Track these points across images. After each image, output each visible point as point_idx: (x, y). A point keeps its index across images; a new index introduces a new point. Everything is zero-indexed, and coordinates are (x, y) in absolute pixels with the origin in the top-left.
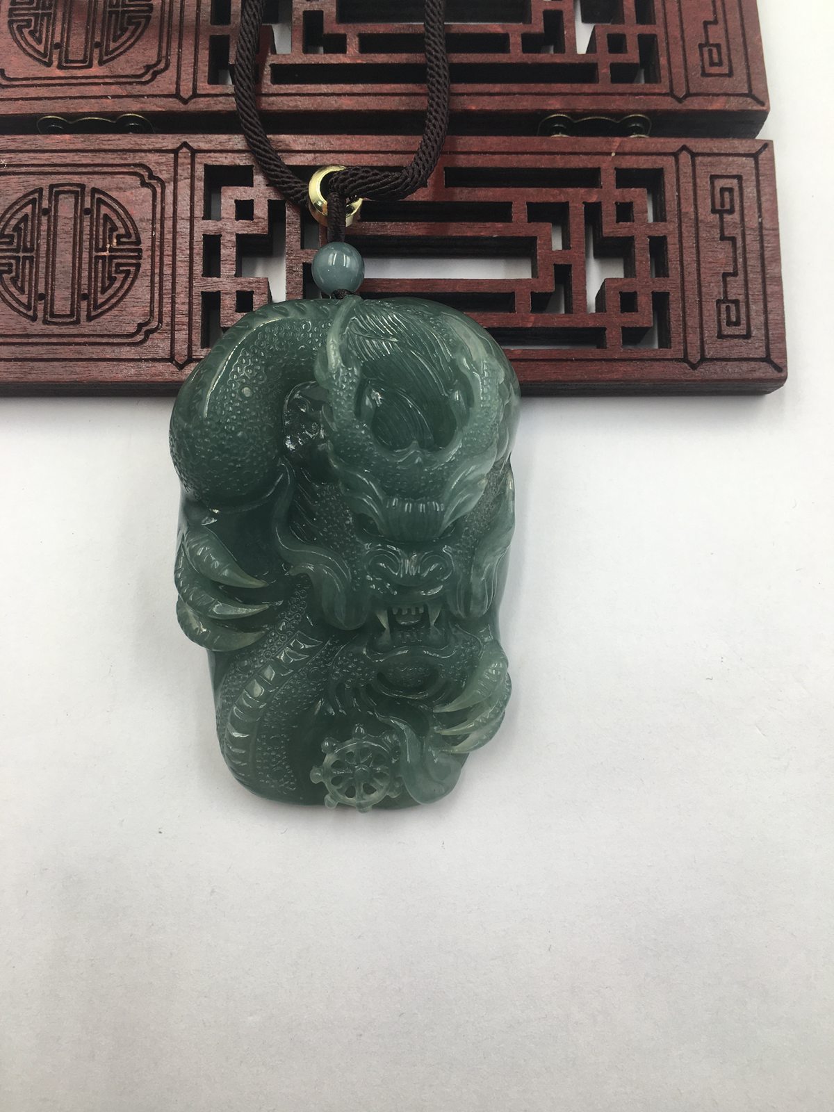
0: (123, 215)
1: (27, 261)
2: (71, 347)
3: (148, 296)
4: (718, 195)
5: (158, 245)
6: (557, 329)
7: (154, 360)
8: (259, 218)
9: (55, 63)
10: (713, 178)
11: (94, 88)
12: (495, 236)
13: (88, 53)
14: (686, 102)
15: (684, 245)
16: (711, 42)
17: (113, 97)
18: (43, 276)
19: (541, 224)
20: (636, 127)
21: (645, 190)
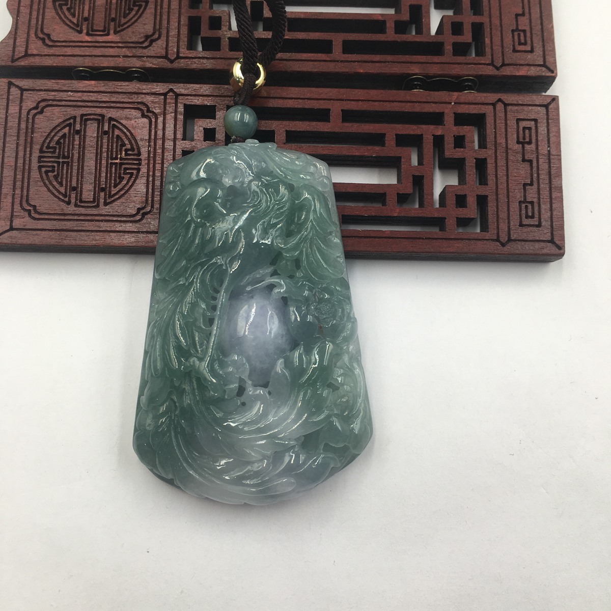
0: (130, 137)
1: (65, 165)
3: (145, 190)
4: (521, 132)
5: (152, 157)
6: (414, 217)
7: (147, 232)
8: (219, 140)
9: (85, 31)
10: (518, 120)
11: (111, 50)
12: (374, 156)
13: (107, 25)
14: (501, 70)
15: (498, 164)
16: (520, 28)
17: (124, 56)
18: (76, 175)
19: (404, 148)
20: (468, 85)
21: (473, 127)
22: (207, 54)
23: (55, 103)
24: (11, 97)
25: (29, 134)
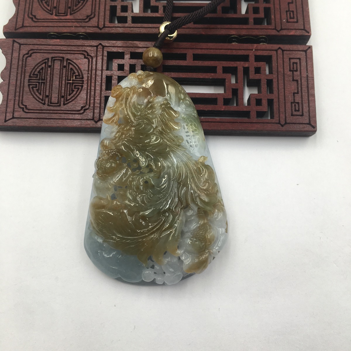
0: (78, 69)
1: (43, 84)
2: (57, 114)
3: (86, 97)
4: (292, 65)
5: (90, 79)
6: (233, 111)
7: (87, 119)
8: (126, 70)
9: (54, 14)
10: (290, 59)
11: (68, 23)
12: (211, 78)
13: (66, 11)
14: (280, 32)
15: (279, 82)
16: (290, 10)
17: (75, 27)
18: (48, 89)
19: (227, 74)
20: (262, 40)
21: (265, 63)
22: (120, 25)
23: (38, 51)
24: (14, 48)
25: (24, 68)
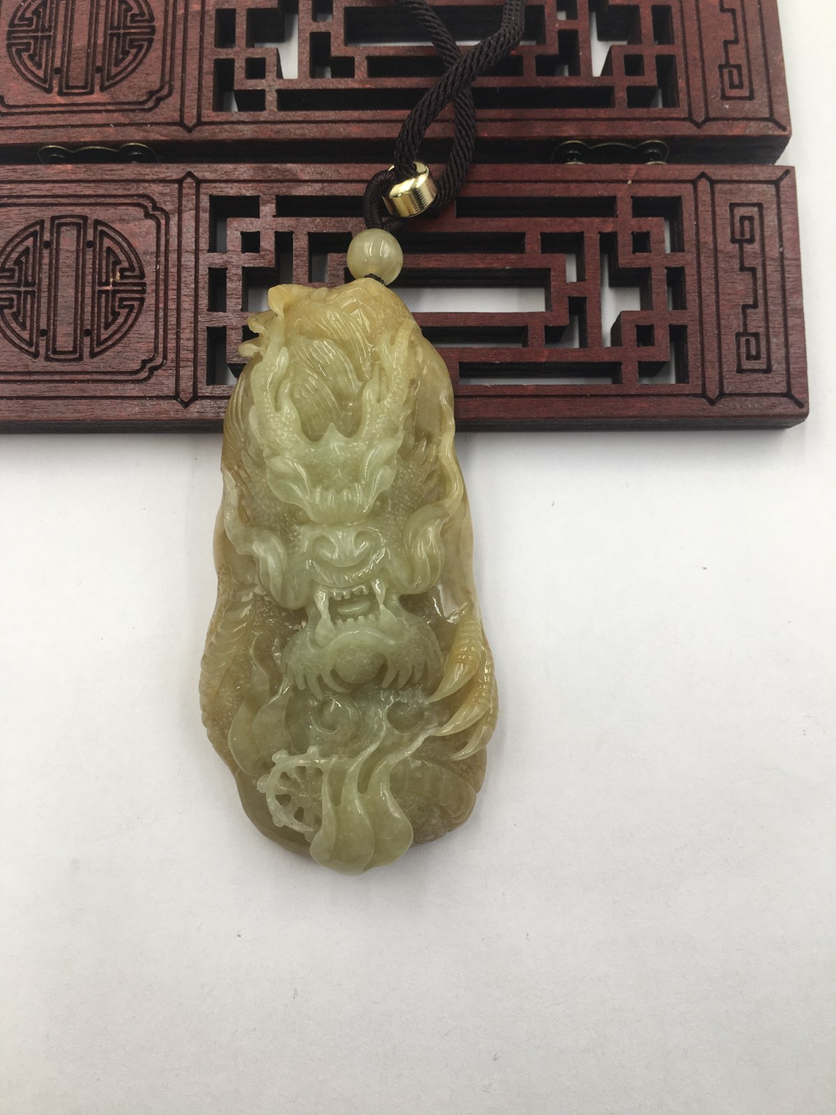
0: (127, 249)
1: (29, 296)
2: (74, 384)
3: (153, 332)
4: (737, 225)
5: (162, 279)
6: (572, 363)
7: (158, 397)
8: (266, 250)
9: (56, 89)
10: (733, 206)
11: (96, 116)
12: (507, 268)
13: (90, 78)
14: (705, 127)
15: (702, 276)
16: (732, 62)
17: (116, 125)
18: (45, 311)
19: (554, 255)
20: (653, 153)
21: (663, 218)
22: (245, 116)
23: (11, 201)
